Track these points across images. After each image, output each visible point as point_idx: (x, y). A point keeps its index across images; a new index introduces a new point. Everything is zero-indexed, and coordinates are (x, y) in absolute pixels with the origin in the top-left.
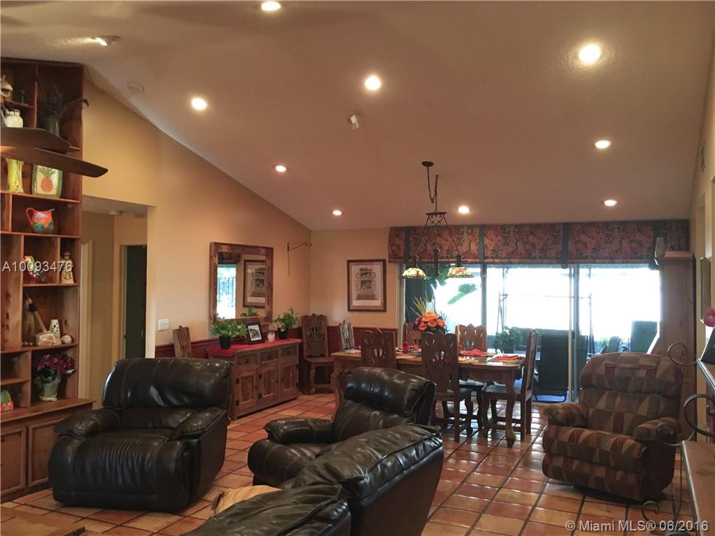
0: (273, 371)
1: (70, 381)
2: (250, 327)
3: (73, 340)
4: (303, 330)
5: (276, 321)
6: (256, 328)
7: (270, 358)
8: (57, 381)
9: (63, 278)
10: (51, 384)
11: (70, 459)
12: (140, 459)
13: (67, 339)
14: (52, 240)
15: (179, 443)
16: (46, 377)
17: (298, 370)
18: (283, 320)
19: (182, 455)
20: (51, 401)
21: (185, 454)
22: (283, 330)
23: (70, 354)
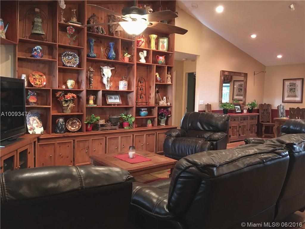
0: (246, 126)
1: (169, 119)
2: (236, 106)
3: (171, 105)
4: (260, 110)
5: (247, 105)
6: (239, 107)
7: (244, 120)
8: (165, 119)
9: (168, 81)
10: (163, 119)
11: (170, 144)
12: (195, 146)
13: (169, 104)
14: (164, 67)
15: (209, 142)
16: (162, 117)
17: (257, 127)
18: (251, 105)
19: (210, 147)
20: (163, 125)
21: (211, 147)
22: (250, 109)
23: (169, 109)
